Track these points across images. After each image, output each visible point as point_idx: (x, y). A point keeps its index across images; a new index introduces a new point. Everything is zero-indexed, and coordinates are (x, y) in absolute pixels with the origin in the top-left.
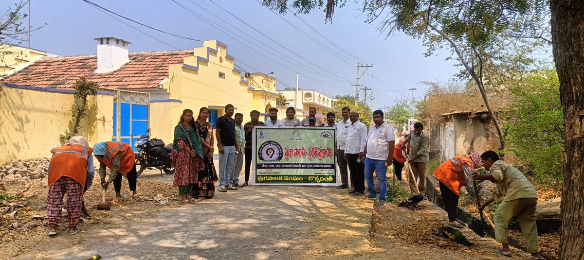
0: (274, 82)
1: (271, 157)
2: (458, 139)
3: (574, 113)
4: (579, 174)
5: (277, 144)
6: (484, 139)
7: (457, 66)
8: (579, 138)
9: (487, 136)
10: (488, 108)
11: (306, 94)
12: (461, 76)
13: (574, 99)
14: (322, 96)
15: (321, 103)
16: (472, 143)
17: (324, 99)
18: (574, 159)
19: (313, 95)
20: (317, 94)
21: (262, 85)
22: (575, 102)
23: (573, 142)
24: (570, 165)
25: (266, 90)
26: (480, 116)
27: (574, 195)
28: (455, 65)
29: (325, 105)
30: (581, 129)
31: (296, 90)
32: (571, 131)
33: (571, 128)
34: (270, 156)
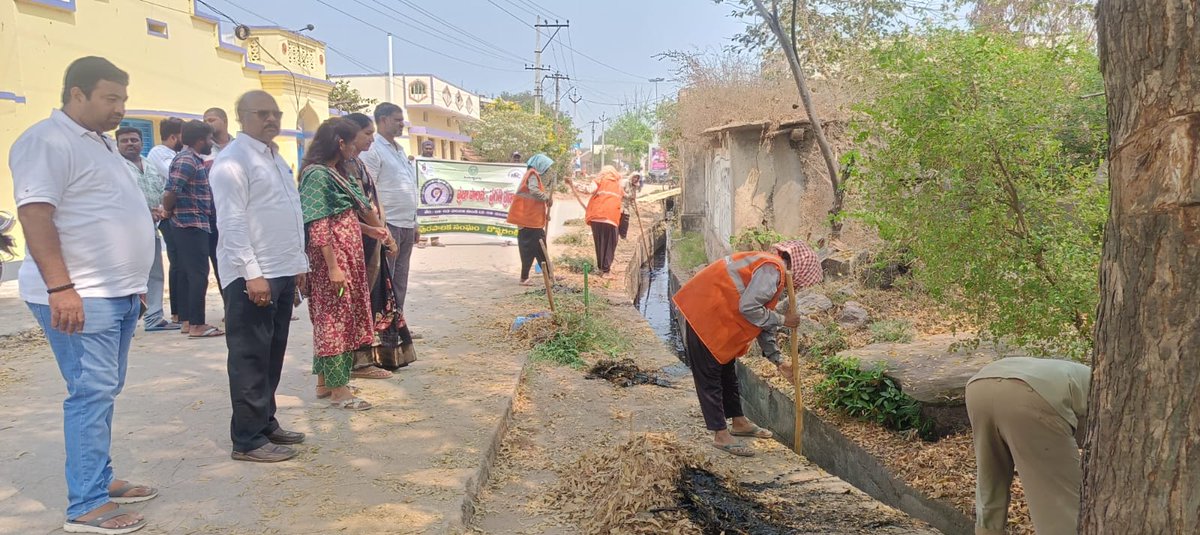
0: (319, 52)
2: (740, 190)
3: (1164, 103)
4: (1176, 354)
6: (796, 186)
7: (741, 16)
8: (1184, 205)
9: (805, 180)
10: (808, 111)
11: (412, 85)
12: (749, 42)
13: (1170, 43)
14: (454, 91)
15: (453, 108)
16: (770, 199)
17: (459, 98)
18: (1154, 291)
19: (429, 86)
20: (439, 85)
22: (1172, 57)
23: (1155, 225)
24: (1136, 314)
26: (789, 134)
27: (1148, 435)
28: (735, 14)
29: (464, 112)
30: (1192, 169)
31: (387, 74)
32: (1145, 175)
33: (1145, 163)
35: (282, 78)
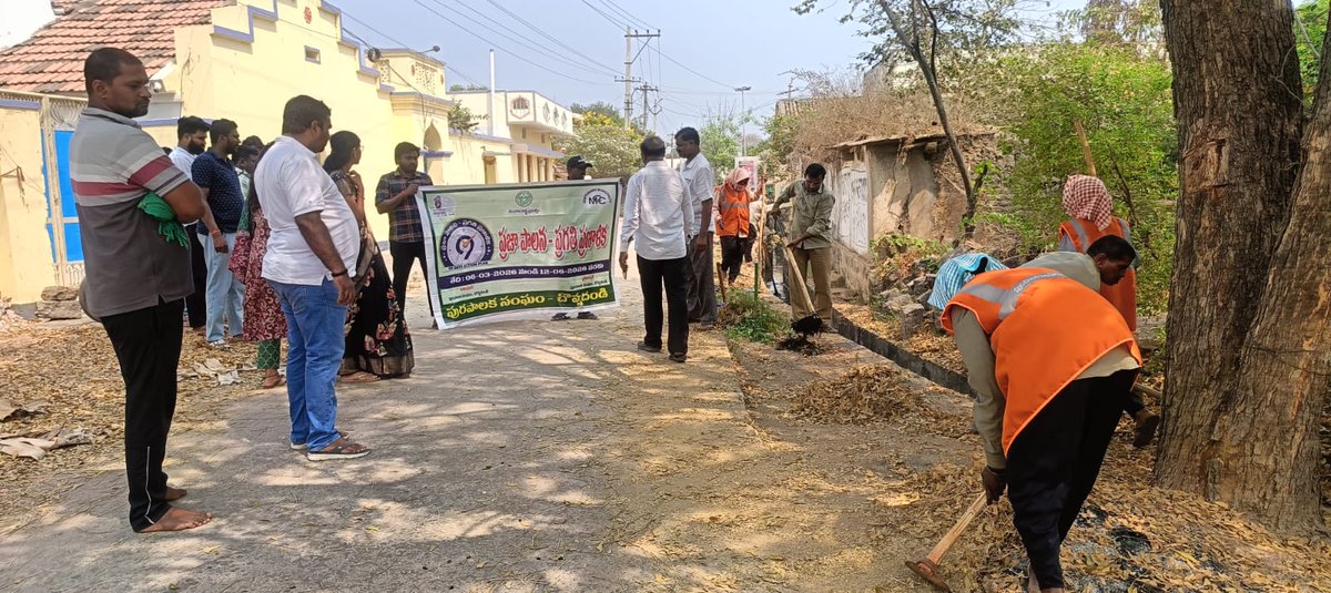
0: (440, 72)
1: (466, 258)
2: (878, 198)
3: (1205, 135)
4: (1211, 263)
5: (478, 224)
6: (929, 195)
7: (866, 35)
8: (1214, 186)
9: (937, 190)
10: (945, 128)
11: (514, 102)
12: (872, 59)
13: (1207, 105)
14: (552, 106)
15: (551, 124)
16: (906, 207)
17: (556, 114)
18: (1201, 231)
19: (531, 103)
20: (540, 101)
21: (411, 79)
22: (1208, 112)
23: (1201, 197)
24: (1192, 244)
25: (423, 91)
26: (924, 147)
27: (1198, 306)
28: (860, 34)
29: (560, 128)
30: (1218, 168)
31: (490, 91)
32: (1196, 172)
33: (1196, 166)
34: (465, 254)
35: (412, 99)
